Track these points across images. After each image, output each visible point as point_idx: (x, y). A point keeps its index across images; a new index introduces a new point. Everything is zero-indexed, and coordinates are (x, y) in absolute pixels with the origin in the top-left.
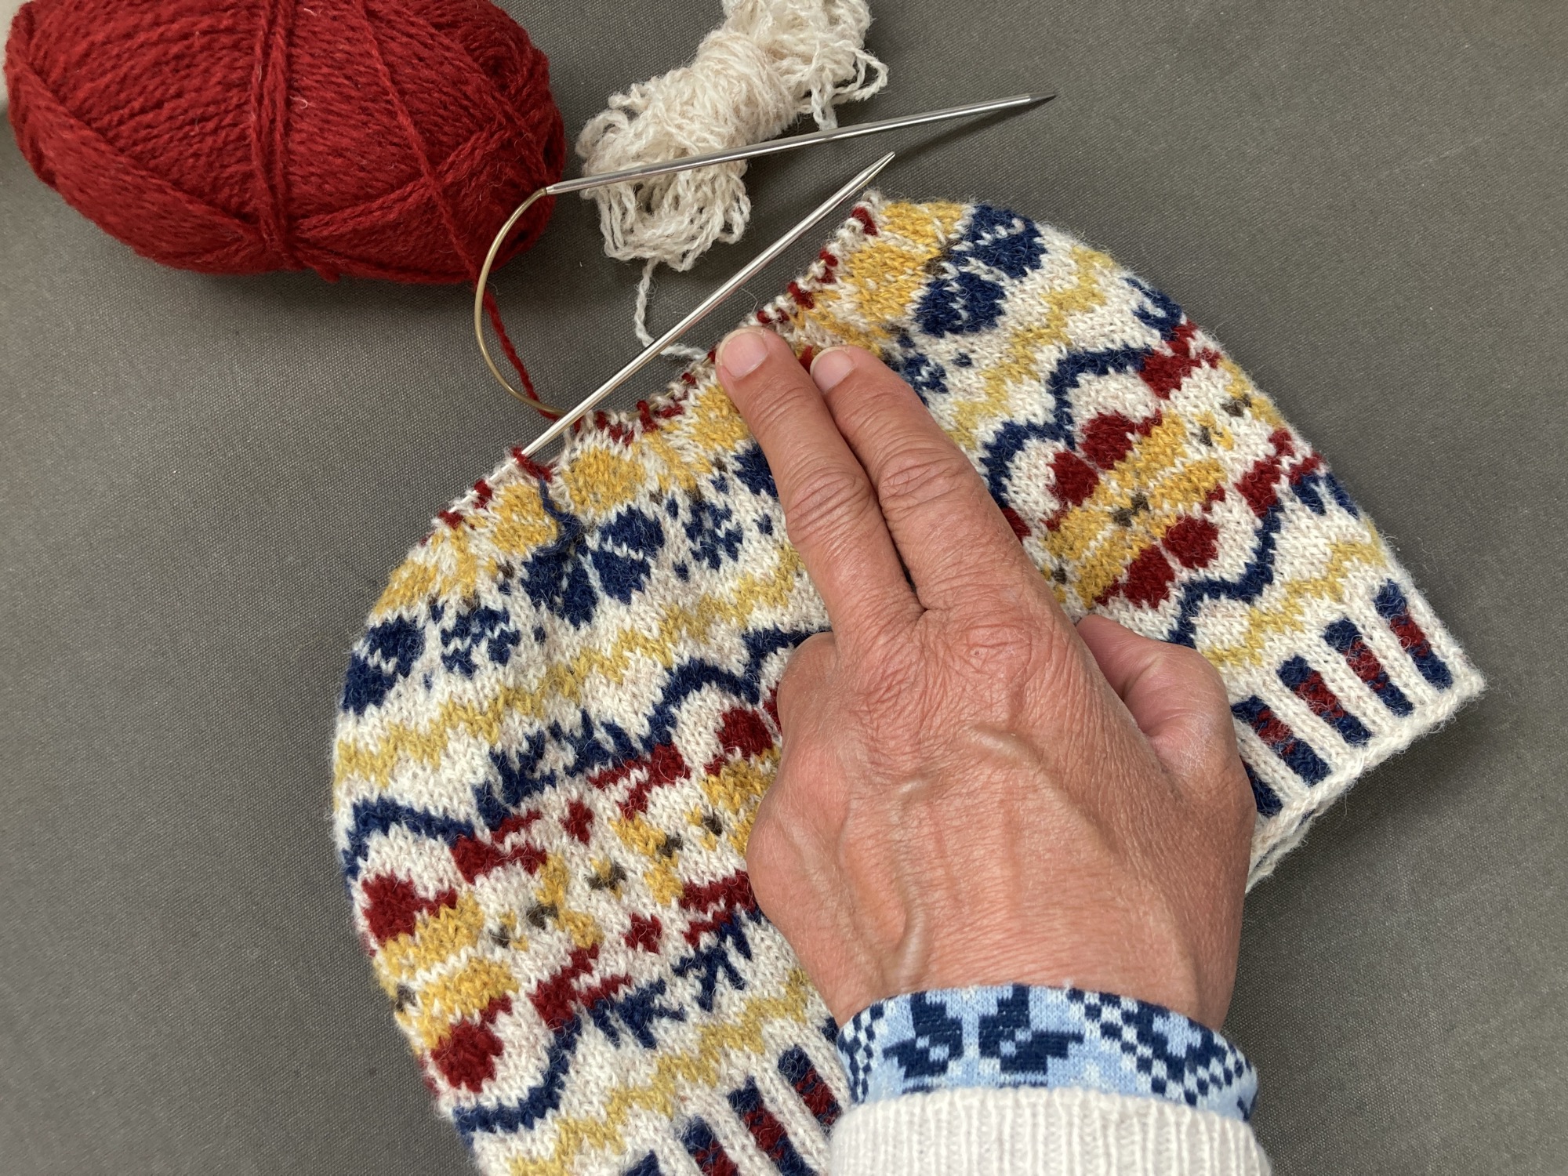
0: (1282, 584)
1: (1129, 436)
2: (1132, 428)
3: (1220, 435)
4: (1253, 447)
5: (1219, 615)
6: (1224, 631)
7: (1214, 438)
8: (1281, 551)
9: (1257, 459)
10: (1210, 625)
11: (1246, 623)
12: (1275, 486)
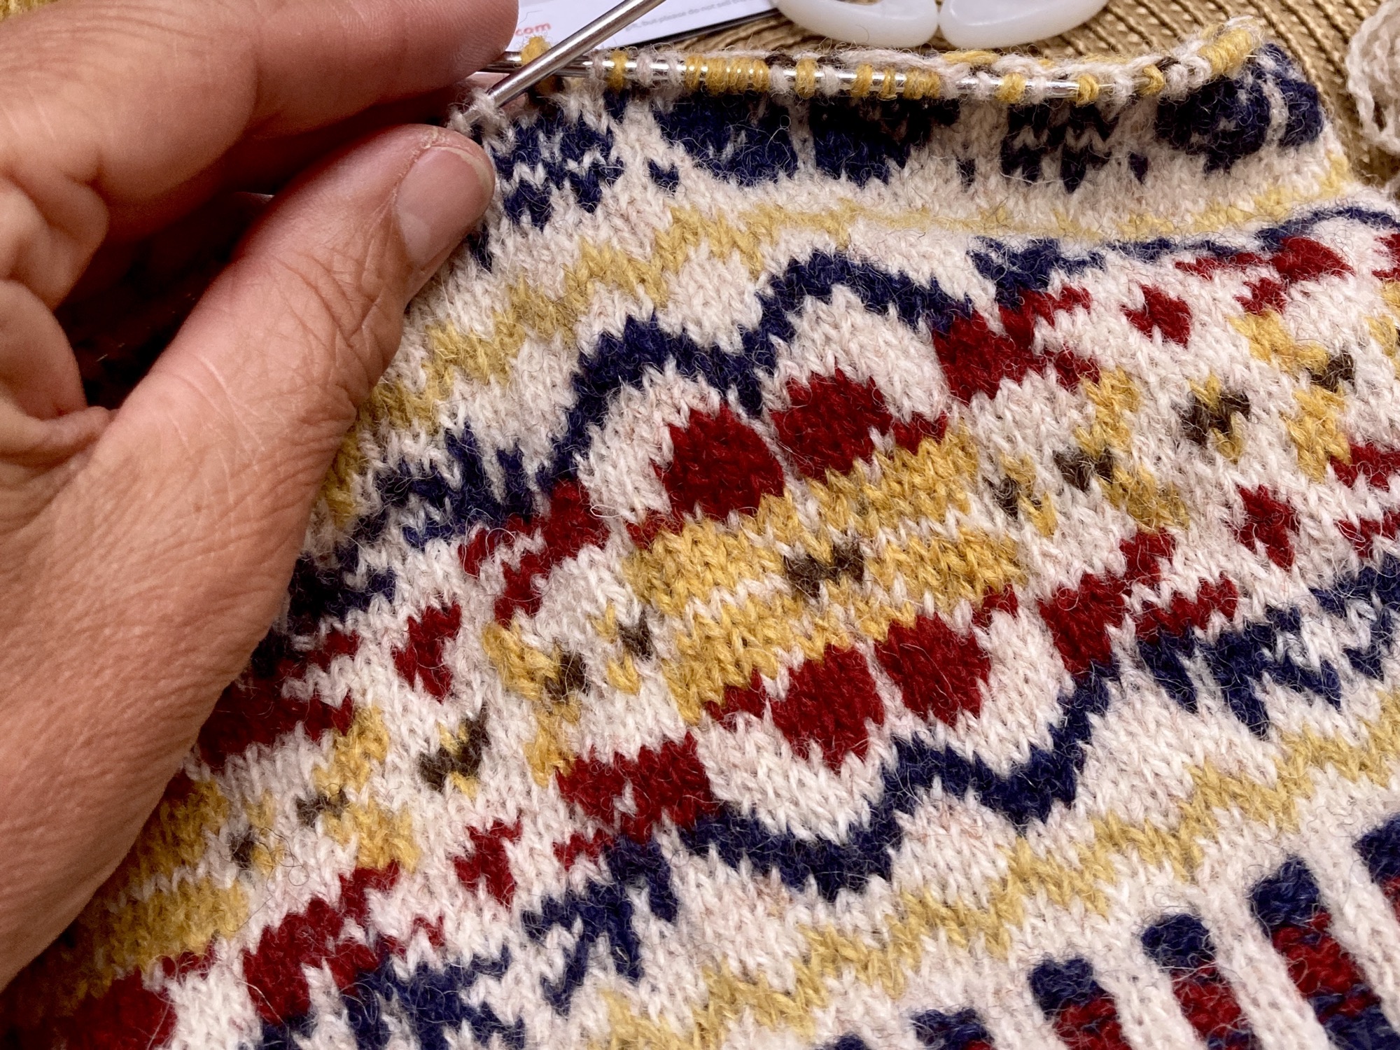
0: (1090, 814)
1: (875, 435)
2: (884, 423)
3: (1037, 504)
4: (1089, 549)
5: (955, 829)
6: (955, 863)
7: (1024, 505)
8: (1100, 752)
9: (1090, 571)
10: (932, 843)
11: (1003, 864)
12: (1111, 630)
